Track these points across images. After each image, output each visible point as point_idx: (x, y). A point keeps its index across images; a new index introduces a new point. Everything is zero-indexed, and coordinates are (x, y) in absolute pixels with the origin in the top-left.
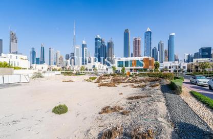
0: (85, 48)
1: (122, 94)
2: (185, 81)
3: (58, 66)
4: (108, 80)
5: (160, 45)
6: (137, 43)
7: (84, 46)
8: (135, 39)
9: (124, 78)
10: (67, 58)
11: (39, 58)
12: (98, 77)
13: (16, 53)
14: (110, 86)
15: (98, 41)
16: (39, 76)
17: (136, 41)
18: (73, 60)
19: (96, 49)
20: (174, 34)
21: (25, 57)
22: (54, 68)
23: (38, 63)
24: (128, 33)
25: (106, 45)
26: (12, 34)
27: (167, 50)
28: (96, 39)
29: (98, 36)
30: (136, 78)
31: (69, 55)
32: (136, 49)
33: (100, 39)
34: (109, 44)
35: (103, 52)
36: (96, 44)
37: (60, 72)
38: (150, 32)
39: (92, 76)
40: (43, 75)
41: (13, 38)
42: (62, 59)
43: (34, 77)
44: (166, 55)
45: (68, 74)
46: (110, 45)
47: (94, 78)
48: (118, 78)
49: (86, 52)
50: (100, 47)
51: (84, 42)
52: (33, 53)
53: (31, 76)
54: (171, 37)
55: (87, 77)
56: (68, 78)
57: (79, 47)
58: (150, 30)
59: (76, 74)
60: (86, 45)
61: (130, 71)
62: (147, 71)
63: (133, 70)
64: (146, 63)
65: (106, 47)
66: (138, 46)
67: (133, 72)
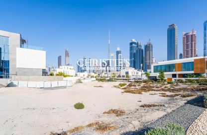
0: (119, 55)
1: (140, 101)
3: (95, 73)
4: (137, 87)
7: (118, 53)
8: (186, 34)
9: (159, 85)
12: (128, 83)
13: (68, 65)
14: (134, 93)
15: (134, 45)
16: (79, 82)
17: (188, 36)
19: (131, 54)
21: (72, 67)
22: (92, 75)
25: (143, 48)
26: (66, 51)
28: (131, 44)
29: (134, 40)
30: (177, 85)
32: (187, 48)
33: (135, 43)
34: (146, 46)
35: (139, 57)
36: (131, 48)
37: (95, 79)
39: (122, 83)
40: (83, 81)
41: (67, 54)
43: (77, 83)
45: (101, 80)
46: (148, 47)
47: (124, 85)
48: (151, 85)
49: (120, 58)
50: (135, 51)
51: (118, 49)
53: (75, 81)
55: (117, 83)
56: (100, 83)
57: (113, 55)
59: (108, 81)
60: (120, 51)
61: (173, 77)
62: (202, 77)
63: (177, 76)
64: (199, 66)
65: (142, 50)
66: (192, 44)
67: (177, 78)
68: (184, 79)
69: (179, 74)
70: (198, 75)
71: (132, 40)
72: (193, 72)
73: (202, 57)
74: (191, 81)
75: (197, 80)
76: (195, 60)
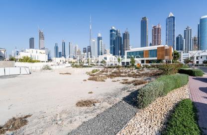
0: (100, 41)
4: (108, 73)
5: (187, 32)
7: (99, 39)
8: (154, 27)
9: (128, 71)
10: (85, 51)
11: (60, 53)
12: (101, 69)
15: (113, 32)
16: (47, 68)
17: (155, 29)
18: (89, 53)
19: (111, 41)
22: (70, 61)
23: (60, 56)
24: (146, 21)
25: (121, 36)
26: (40, 33)
27: (197, 36)
28: (111, 31)
29: (113, 28)
30: (142, 70)
31: (86, 48)
32: (155, 39)
33: (115, 31)
34: (124, 35)
35: (118, 45)
36: (111, 35)
38: (174, 18)
39: (96, 69)
41: (41, 36)
42: (80, 52)
44: (195, 43)
46: (126, 36)
49: (101, 44)
50: (114, 38)
51: (100, 35)
52: (57, 48)
54: (202, 21)
57: (95, 40)
58: (172, 15)
60: (101, 37)
61: (142, 63)
62: (162, 62)
63: (145, 62)
64: (161, 53)
65: (121, 38)
66: (158, 35)
67: (145, 64)
68: (149, 65)
69: (146, 60)
70: (159, 61)
71: (112, 28)
72: (156, 58)
73: (163, 46)
74: (153, 66)
75: (157, 65)
76: (158, 48)
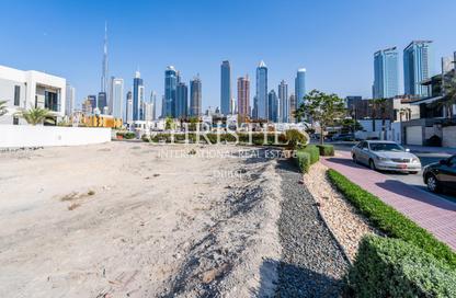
0: (140, 87)
2: (338, 154)
5: (282, 87)
6: (243, 85)
7: (137, 82)
8: (240, 79)
15: (172, 76)
17: (242, 82)
20: (304, 70)
24: (229, 68)
28: (168, 73)
29: (172, 68)
31: (94, 97)
33: (174, 73)
36: (168, 81)
38: (266, 69)
49: (141, 94)
51: (138, 75)
54: (300, 75)
57: (120, 82)
58: (264, 65)
60: (142, 80)
65: (187, 88)
66: (245, 92)
71: (168, 67)
